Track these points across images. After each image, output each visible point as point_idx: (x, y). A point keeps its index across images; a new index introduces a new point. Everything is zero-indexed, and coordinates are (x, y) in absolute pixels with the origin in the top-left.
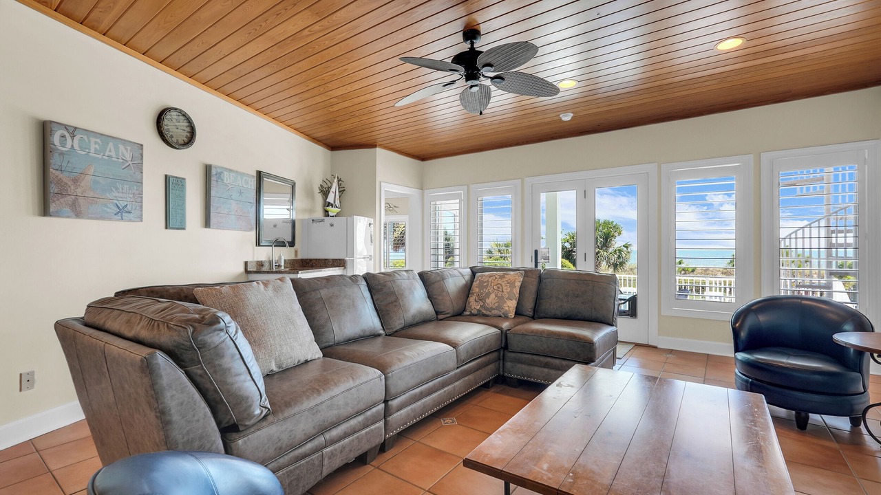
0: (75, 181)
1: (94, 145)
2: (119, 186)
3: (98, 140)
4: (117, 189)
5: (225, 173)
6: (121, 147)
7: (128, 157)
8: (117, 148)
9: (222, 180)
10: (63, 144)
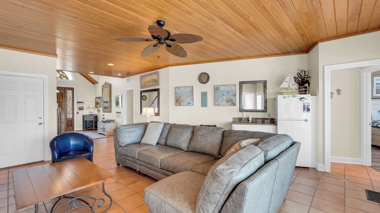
0: (179, 98)
1: (183, 89)
2: (188, 98)
3: (183, 88)
4: (187, 98)
5: (221, 87)
6: (188, 88)
7: (190, 90)
8: (187, 89)
9: (219, 90)
10: (177, 91)
